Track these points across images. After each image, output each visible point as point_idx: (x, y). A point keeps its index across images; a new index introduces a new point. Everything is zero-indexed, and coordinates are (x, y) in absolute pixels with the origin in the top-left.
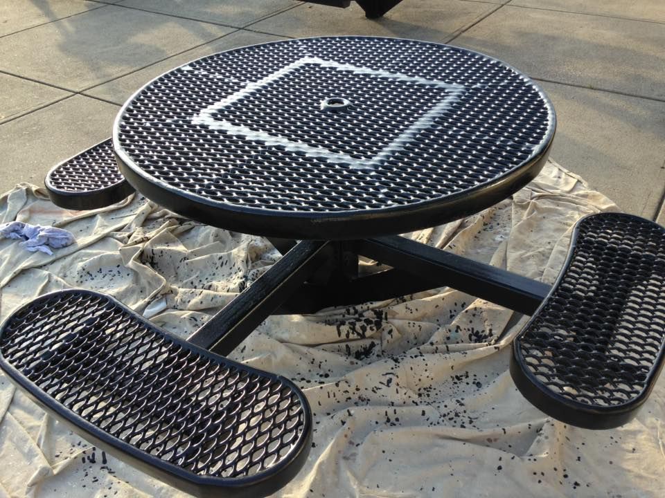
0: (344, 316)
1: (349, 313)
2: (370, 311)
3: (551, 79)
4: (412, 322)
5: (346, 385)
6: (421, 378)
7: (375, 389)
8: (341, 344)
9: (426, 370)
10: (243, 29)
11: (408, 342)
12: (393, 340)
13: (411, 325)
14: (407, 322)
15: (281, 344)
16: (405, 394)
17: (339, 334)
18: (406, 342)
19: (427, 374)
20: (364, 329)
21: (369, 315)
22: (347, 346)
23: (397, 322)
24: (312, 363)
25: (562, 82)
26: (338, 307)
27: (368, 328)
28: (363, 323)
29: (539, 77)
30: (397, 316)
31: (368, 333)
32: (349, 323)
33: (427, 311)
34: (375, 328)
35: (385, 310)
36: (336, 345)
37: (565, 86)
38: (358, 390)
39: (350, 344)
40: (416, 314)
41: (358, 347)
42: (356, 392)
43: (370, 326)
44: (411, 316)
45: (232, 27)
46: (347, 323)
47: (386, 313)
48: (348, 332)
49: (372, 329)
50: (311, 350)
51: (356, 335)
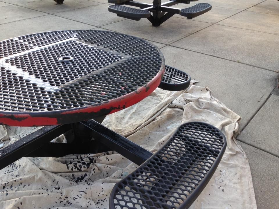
0: (74, 159)
1: (78, 158)
2: (87, 158)
3: (222, 57)
4: (106, 165)
5: (60, 195)
6: (99, 195)
7: (74, 198)
8: (70, 173)
9: (102, 191)
10: (99, 27)
11: (104, 175)
12: (95, 173)
13: (106, 166)
14: (104, 165)
15: (40, 170)
16: (88, 202)
17: (68, 168)
18: (103, 175)
19: (103, 193)
20: (81, 166)
21: (86, 160)
22: (73, 175)
23: (99, 165)
24: (53, 181)
25: (227, 59)
26: (74, 155)
27: (83, 167)
28: (81, 164)
29: (217, 56)
30: (100, 162)
31: (83, 169)
32: (74, 163)
33: (117, 161)
34: (86, 167)
35: (95, 158)
36: (68, 174)
37: (227, 60)
38: (67, 198)
39: (74, 174)
40: (110, 161)
41: (78, 175)
42: (65, 199)
43: (84, 166)
44: (108, 162)
45: (95, 26)
46: (73, 163)
47: (95, 160)
48: (72, 167)
49: (84, 167)
50: (54, 175)
51: (76, 169)
